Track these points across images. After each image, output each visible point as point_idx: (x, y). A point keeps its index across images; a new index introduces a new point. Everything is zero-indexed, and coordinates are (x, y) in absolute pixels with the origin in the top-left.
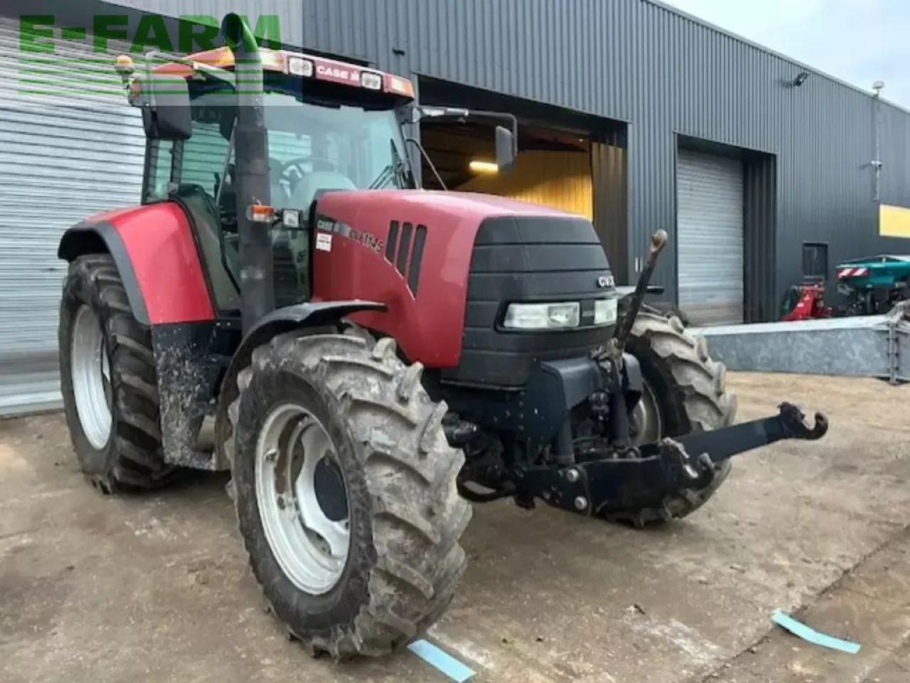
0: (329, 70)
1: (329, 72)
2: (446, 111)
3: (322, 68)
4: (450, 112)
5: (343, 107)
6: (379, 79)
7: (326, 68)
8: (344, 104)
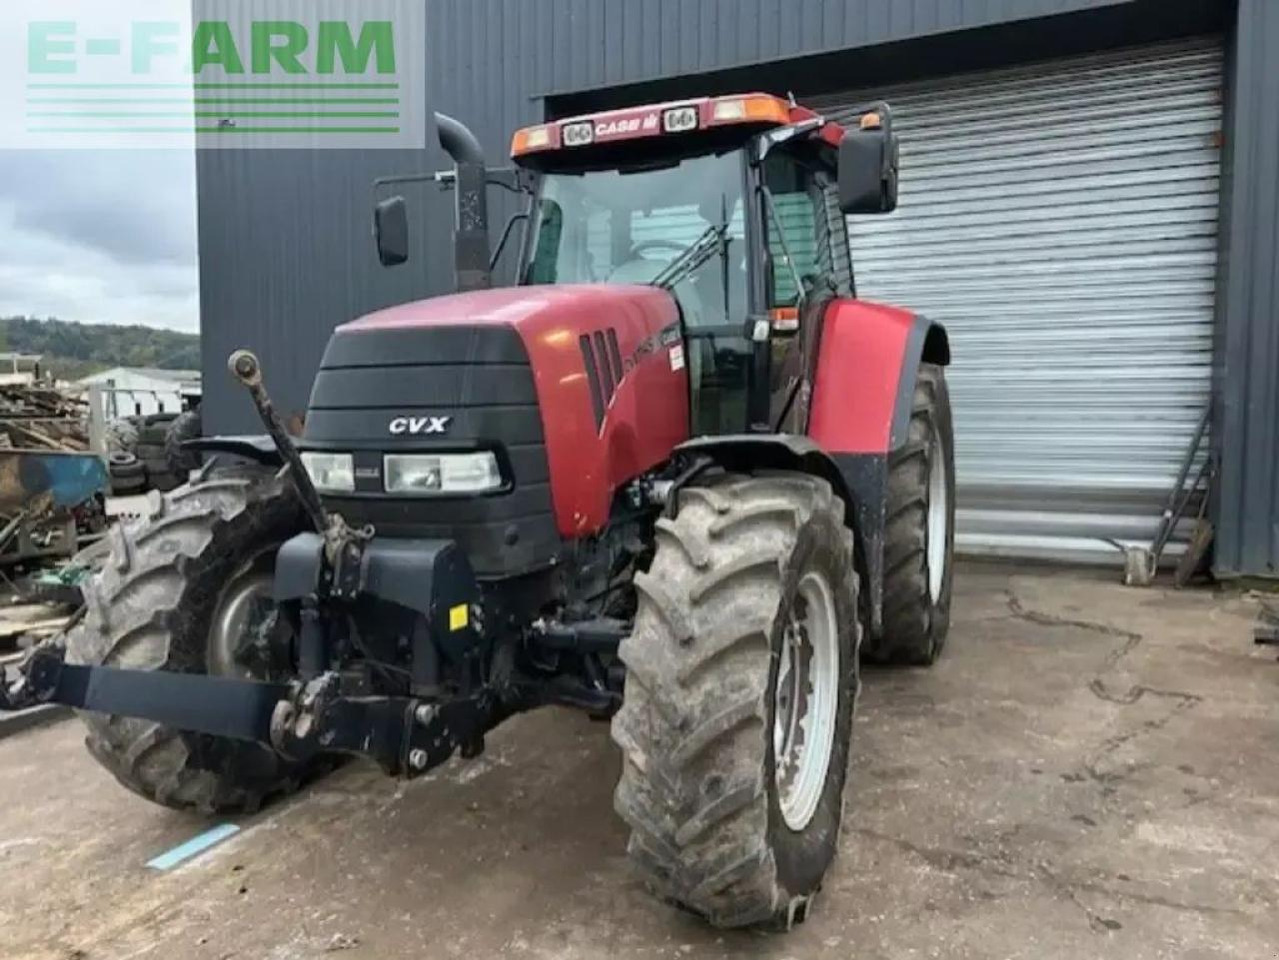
0: (613, 125)
1: (612, 129)
2: (796, 127)
3: (603, 126)
4: (802, 127)
5: (684, 163)
6: (691, 112)
7: (608, 125)
8: (684, 158)
